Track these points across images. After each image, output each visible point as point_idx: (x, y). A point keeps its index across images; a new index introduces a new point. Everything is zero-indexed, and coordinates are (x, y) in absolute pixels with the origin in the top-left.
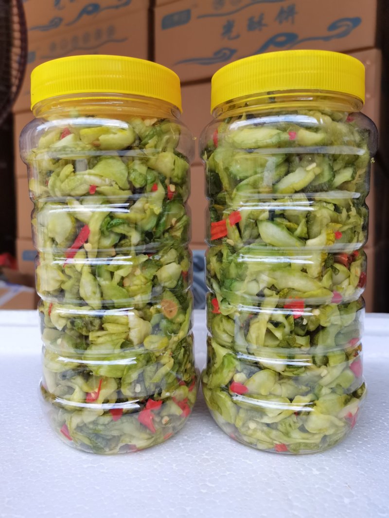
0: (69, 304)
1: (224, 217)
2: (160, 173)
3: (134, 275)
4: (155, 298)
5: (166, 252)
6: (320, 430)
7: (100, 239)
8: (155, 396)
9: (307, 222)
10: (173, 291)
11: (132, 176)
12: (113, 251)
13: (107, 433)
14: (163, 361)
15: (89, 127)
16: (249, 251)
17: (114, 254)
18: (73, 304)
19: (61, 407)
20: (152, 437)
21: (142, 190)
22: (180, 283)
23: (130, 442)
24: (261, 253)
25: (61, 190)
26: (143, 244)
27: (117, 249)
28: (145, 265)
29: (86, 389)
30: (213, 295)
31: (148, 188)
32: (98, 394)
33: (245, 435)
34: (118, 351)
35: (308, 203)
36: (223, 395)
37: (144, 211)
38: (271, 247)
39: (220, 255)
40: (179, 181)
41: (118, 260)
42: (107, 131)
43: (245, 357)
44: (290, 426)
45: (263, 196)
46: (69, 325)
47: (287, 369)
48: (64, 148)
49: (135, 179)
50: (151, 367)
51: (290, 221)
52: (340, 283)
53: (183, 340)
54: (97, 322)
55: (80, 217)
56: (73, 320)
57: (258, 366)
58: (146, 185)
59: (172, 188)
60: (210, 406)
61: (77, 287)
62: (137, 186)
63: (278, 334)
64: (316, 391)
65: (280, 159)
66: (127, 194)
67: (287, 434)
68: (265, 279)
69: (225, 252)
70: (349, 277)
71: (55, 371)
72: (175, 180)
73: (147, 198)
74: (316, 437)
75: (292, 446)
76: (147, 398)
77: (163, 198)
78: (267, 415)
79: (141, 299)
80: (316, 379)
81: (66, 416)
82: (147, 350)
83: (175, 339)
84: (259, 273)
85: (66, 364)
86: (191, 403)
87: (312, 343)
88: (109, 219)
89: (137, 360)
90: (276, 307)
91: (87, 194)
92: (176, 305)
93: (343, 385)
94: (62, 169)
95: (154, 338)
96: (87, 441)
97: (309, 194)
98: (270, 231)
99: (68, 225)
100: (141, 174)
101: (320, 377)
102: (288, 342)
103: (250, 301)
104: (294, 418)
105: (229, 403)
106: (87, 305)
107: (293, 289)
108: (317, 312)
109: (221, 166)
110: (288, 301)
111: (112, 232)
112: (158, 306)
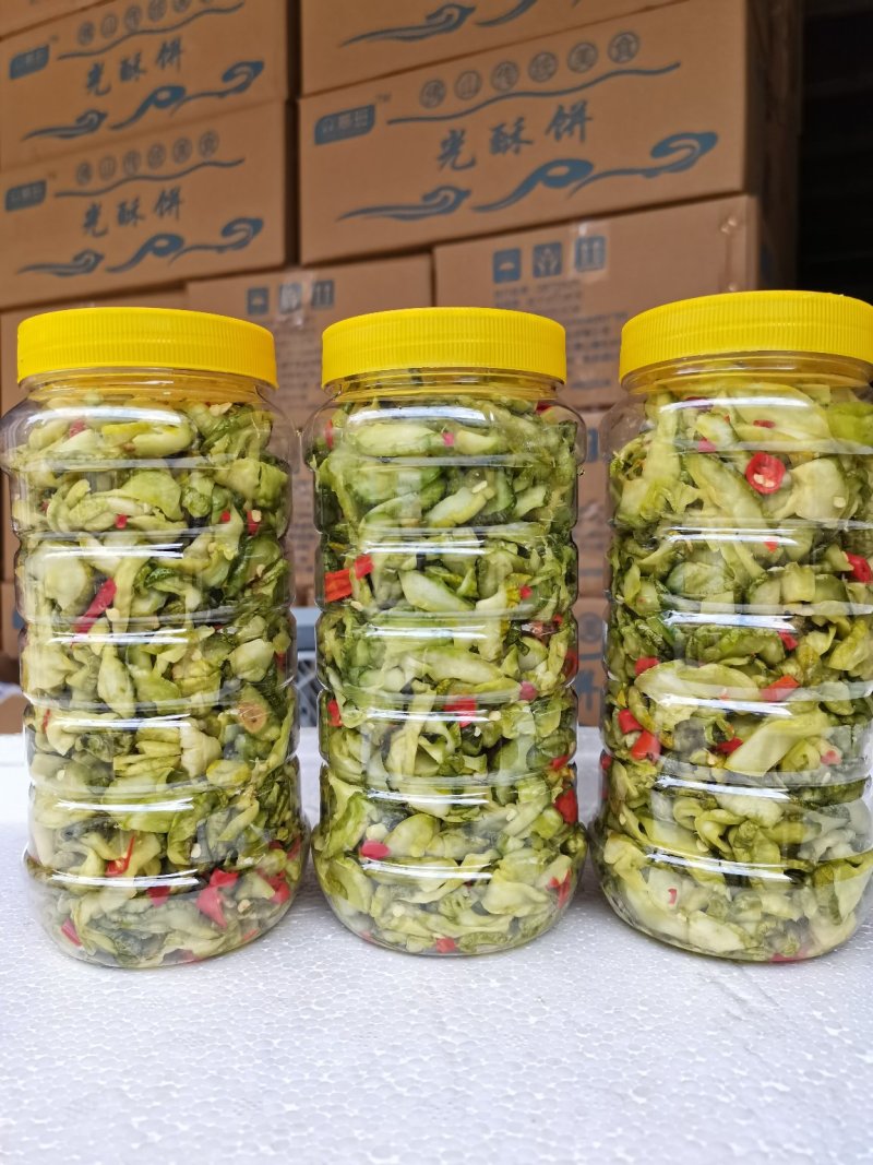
0: (79, 709)
1: (345, 564)
2: (235, 493)
3: (191, 661)
4: (228, 697)
5: (246, 622)
6: (507, 908)
7: (132, 601)
8: (226, 863)
9: (477, 572)
10: (257, 686)
11: (188, 500)
12: (155, 620)
13: (141, 928)
14: (240, 805)
15: (117, 422)
16: (386, 621)
17: (157, 625)
18: (85, 710)
19: (63, 887)
20: (221, 936)
21: (204, 521)
22: (271, 673)
23: (182, 943)
24: (406, 623)
25: (69, 521)
26: (206, 609)
27: (162, 618)
28: (208, 644)
29: (107, 854)
30: (331, 696)
31: (215, 517)
32: (127, 862)
33: (387, 929)
34: (162, 787)
35: (477, 542)
36: (349, 865)
37: (208, 554)
38: (422, 613)
39: (340, 628)
40: (269, 504)
41: (163, 635)
42: (146, 428)
43: (383, 795)
44: (459, 904)
45: (408, 531)
46: (79, 746)
47: (453, 812)
48: (75, 455)
49: (191, 504)
50: (219, 813)
51: (450, 571)
52: (534, 668)
53: (277, 769)
54: (126, 739)
55: (101, 566)
56: (85, 737)
57: (405, 811)
58: (210, 513)
59: (256, 516)
60: (326, 888)
61: (93, 682)
62: (196, 515)
63: (436, 754)
64: (499, 844)
65: (432, 475)
66: (179, 528)
67: (454, 919)
68: (413, 665)
69: (349, 621)
70: (547, 657)
71: (53, 827)
72: (262, 502)
73: (213, 533)
74: (502, 920)
75: (463, 941)
76: (211, 866)
77: (239, 532)
78: (421, 890)
79: (202, 700)
80: (499, 826)
81: (72, 903)
82: (212, 785)
83: (261, 767)
84: (403, 655)
85: (72, 814)
86: (292, 880)
87: (491, 767)
88: (148, 568)
89: (195, 802)
90: (433, 710)
91: (114, 528)
92: (262, 710)
93: (542, 834)
94: (70, 487)
95: (225, 765)
96: (107, 946)
97: (479, 528)
98: (420, 588)
99: (79, 580)
100: (202, 496)
101: (505, 822)
102: (451, 767)
103: (391, 702)
104: (465, 890)
105: (358, 877)
106: (109, 710)
107: (458, 680)
108: (496, 716)
109: (340, 482)
110: (451, 698)
111: (153, 589)
112: (233, 712)
